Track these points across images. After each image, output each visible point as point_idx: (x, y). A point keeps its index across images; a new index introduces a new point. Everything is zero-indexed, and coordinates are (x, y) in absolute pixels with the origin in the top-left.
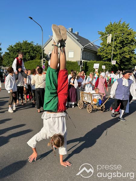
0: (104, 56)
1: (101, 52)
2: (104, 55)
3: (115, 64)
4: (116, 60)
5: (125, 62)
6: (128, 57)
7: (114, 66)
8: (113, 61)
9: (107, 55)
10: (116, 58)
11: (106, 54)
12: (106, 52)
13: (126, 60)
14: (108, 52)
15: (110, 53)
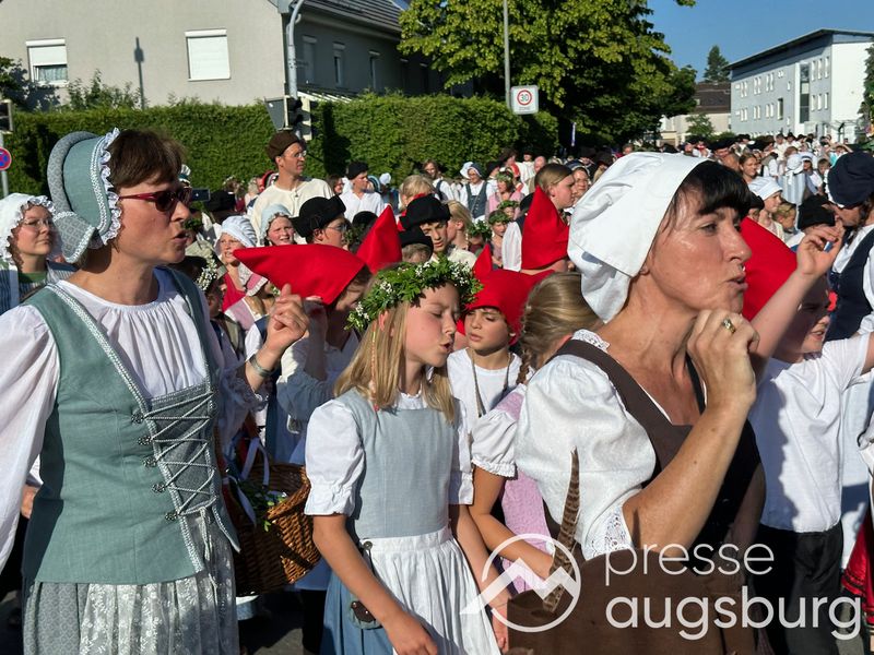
0: (451, 61)
1: (424, 33)
2: (446, 50)
3: (533, 108)
4: (534, 82)
5: (600, 93)
6: (610, 54)
7: (526, 126)
8: (516, 91)
9: (468, 53)
10: (535, 69)
11: (463, 46)
12: (458, 31)
13: (600, 82)
14: (473, 26)
15: (490, 36)
